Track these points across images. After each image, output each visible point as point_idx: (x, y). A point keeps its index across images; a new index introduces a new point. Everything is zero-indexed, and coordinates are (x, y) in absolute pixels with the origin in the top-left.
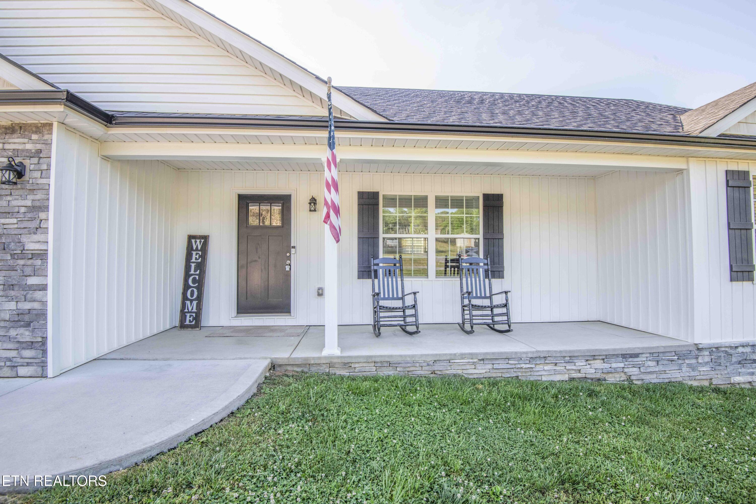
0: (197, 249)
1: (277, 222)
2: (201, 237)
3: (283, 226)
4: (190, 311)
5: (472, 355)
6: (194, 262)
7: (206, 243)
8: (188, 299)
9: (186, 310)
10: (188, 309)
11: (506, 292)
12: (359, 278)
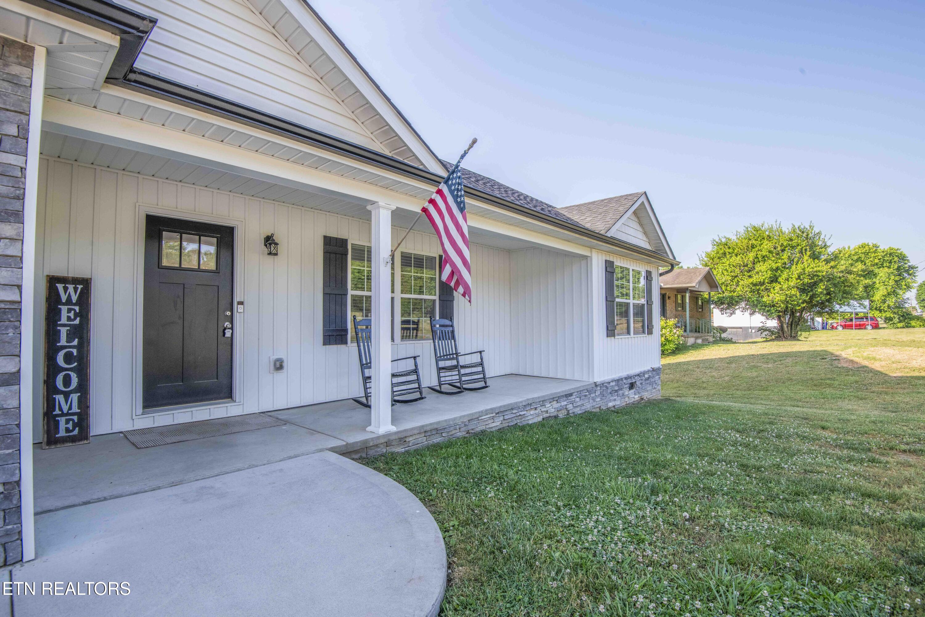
0: (69, 301)
1: (209, 263)
2: (76, 281)
3: (217, 271)
4: (65, 411)
5: (492, 410)
6: (64, 325)
7: (88, 290)
8: (59, 392)
9: (57, 412)
10: (61, 409)
11: (480, 352)
12: (325, 344)
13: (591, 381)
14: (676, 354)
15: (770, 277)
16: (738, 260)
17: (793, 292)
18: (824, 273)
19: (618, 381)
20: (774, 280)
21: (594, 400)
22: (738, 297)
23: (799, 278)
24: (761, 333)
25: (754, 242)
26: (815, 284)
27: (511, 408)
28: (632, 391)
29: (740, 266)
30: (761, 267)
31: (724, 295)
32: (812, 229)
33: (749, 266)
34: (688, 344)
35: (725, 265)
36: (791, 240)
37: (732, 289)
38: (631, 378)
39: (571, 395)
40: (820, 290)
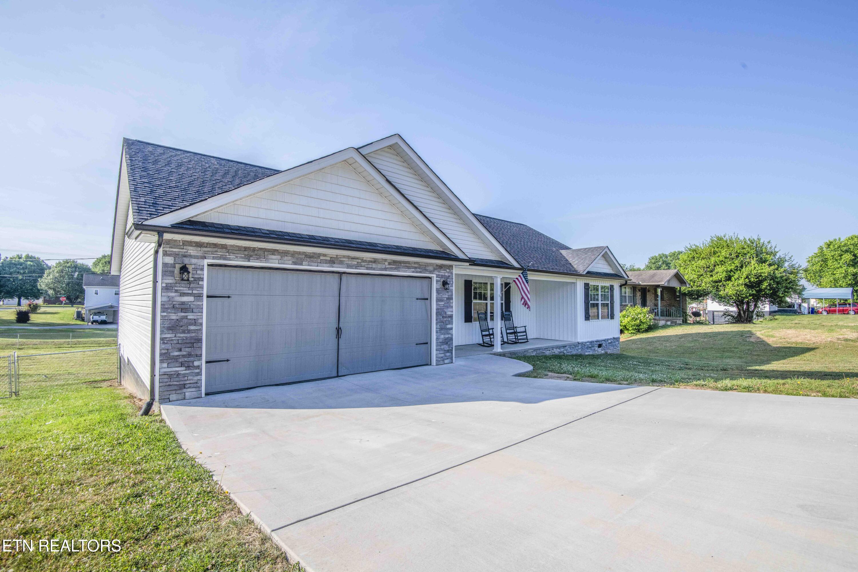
11: (525, 327)
12: (465, 322)
13: (576, 341)
14: (648, 332)
15: (726, 277)
16: (702, 263)
17: (741, 289)
18: (766, 274)
19: (591, 342)
20: (729, 278)
21: (577, 350)
22: (703, 290)
23: (747, 277)
24: (725, 318)
25: (716, 249)
26: (760, 282)
27: (539, 349)
28: (600, 348)
29: (704, 268)
30: (720, 269)
31: (693, 289)
32: (760, 241)
33: (710, 268)
34: (659, 325)
35: (693, 266)
36: (743, 248)
37: (698, 285)
38: (599, 341)
39: (566, 346)
40: (764, 287)
